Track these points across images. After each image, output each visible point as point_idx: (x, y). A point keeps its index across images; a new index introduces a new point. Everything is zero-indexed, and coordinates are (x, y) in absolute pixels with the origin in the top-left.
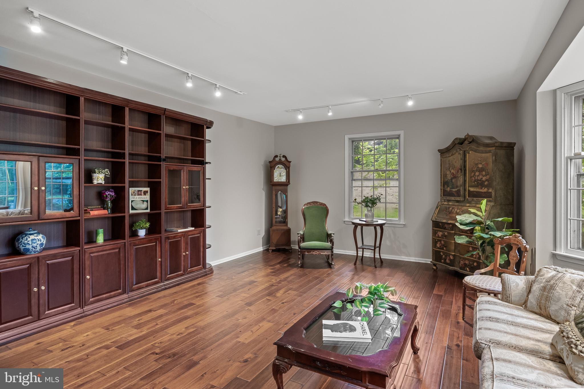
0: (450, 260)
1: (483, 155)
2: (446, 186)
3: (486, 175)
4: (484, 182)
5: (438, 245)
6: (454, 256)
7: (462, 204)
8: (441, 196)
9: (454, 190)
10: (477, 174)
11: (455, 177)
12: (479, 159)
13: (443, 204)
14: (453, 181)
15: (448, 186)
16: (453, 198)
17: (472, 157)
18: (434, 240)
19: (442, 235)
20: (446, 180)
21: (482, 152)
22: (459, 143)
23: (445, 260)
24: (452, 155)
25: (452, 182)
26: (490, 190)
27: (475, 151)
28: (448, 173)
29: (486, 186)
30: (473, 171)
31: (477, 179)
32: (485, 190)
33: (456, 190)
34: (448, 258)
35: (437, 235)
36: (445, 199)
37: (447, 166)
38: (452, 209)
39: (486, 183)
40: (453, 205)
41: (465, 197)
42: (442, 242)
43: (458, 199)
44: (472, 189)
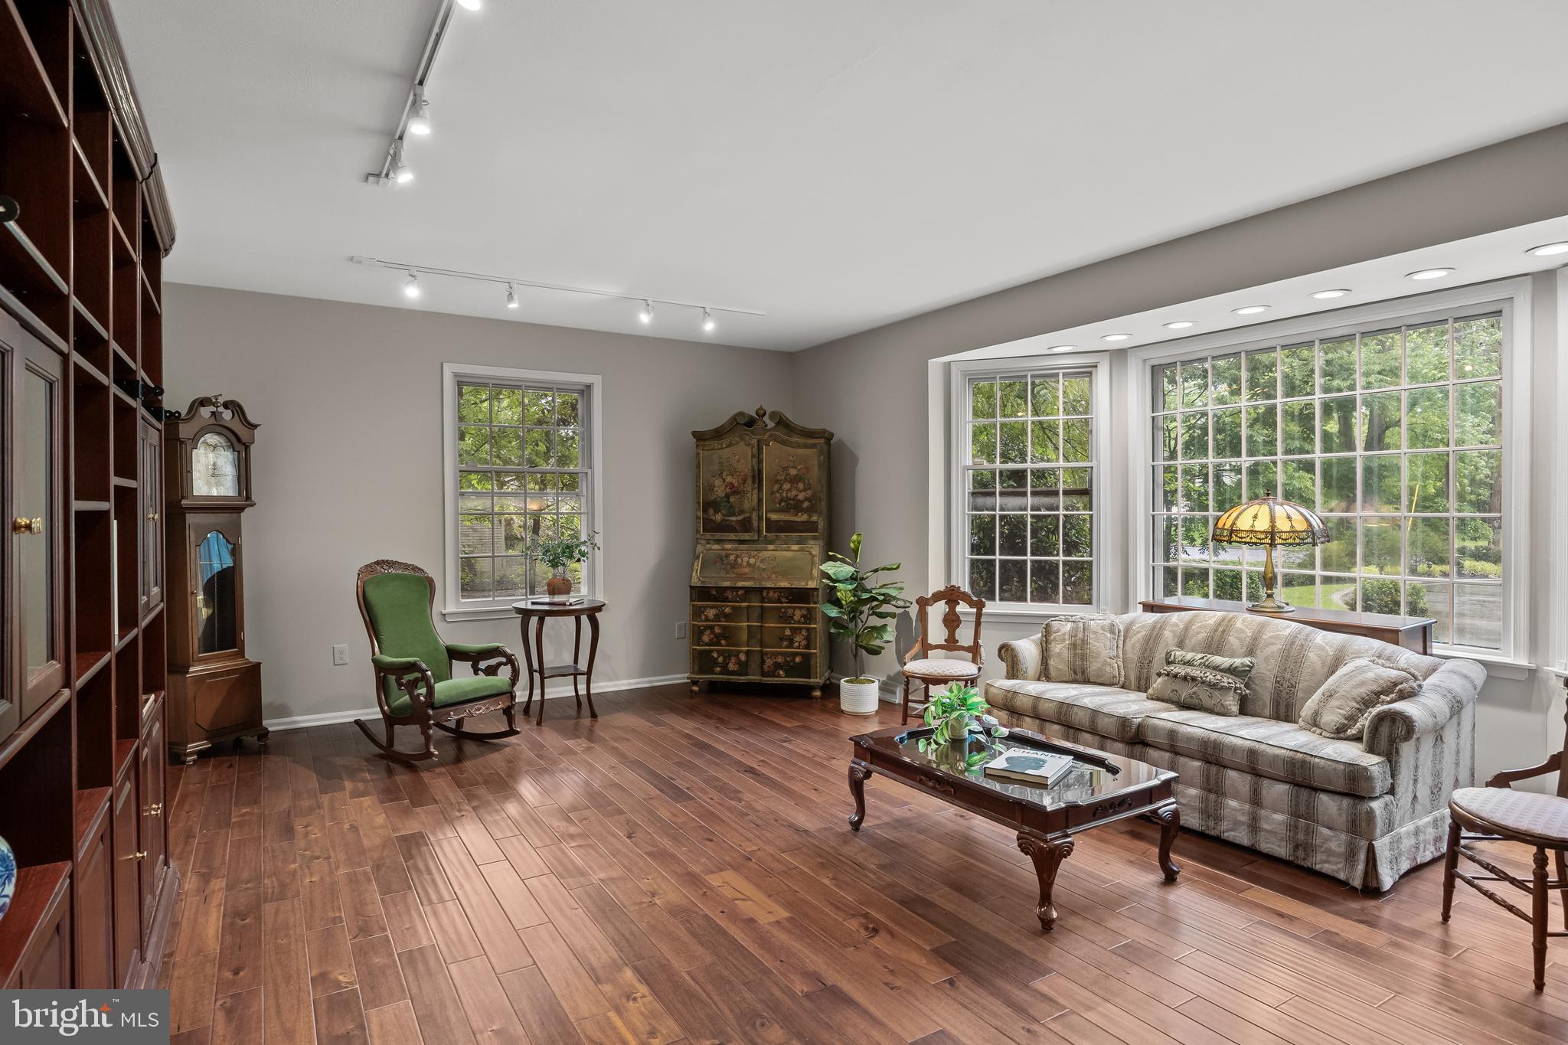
0: (739, 663)
1: (800, 451)
2: (711, 511)
3: (805, 490)
4: (802, 502)
5: (706, 638)
6: (747, 653)
7: (759, 546)
8: (698, 531)
9: (734, 519)
10: (786, 486)
11: (735, 491)
12: (791, 458)
13: (711, 549)
14: (732, 499)
15: (716, 511)
16: (732, 536)
17: (774, 455)
18: (696, 630)
19: (716, 615)
20: (712, 498)
21: (798, 446)
22: (745, 423)
23: (725, 666)
24: (730, 445)
25: (728, 502)
26: (814, 518)
27: (783, 443)
28: (718, 482)
29: (804, 511)
30: (777, 481)
31: (787, 497)
32: (804, 517)
33: (740, 518)
34: (733, 661)
35: (703, 617)
36: (710, 537)
37: (716, 467)
38: (737, 556)
39: (806, 504)
40: (736, 550)
41: (759, 532)
42: (717, 630)
43: (746, 536)
44: (774, 517)
